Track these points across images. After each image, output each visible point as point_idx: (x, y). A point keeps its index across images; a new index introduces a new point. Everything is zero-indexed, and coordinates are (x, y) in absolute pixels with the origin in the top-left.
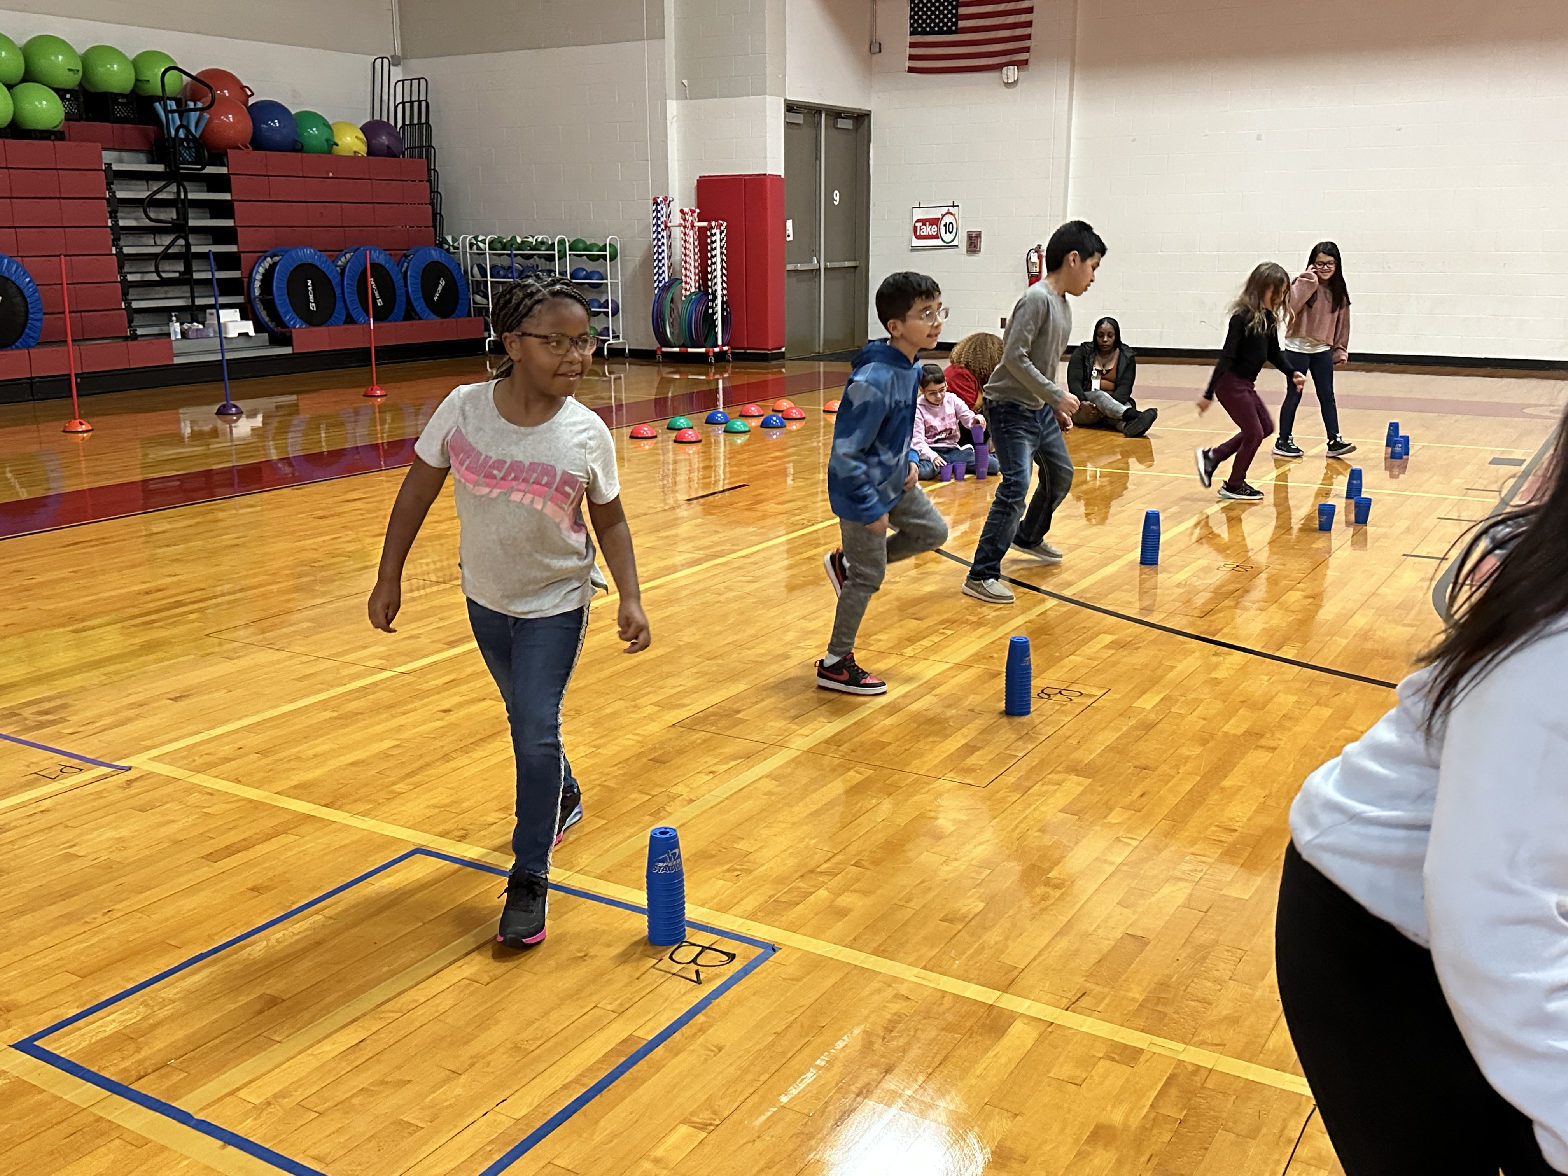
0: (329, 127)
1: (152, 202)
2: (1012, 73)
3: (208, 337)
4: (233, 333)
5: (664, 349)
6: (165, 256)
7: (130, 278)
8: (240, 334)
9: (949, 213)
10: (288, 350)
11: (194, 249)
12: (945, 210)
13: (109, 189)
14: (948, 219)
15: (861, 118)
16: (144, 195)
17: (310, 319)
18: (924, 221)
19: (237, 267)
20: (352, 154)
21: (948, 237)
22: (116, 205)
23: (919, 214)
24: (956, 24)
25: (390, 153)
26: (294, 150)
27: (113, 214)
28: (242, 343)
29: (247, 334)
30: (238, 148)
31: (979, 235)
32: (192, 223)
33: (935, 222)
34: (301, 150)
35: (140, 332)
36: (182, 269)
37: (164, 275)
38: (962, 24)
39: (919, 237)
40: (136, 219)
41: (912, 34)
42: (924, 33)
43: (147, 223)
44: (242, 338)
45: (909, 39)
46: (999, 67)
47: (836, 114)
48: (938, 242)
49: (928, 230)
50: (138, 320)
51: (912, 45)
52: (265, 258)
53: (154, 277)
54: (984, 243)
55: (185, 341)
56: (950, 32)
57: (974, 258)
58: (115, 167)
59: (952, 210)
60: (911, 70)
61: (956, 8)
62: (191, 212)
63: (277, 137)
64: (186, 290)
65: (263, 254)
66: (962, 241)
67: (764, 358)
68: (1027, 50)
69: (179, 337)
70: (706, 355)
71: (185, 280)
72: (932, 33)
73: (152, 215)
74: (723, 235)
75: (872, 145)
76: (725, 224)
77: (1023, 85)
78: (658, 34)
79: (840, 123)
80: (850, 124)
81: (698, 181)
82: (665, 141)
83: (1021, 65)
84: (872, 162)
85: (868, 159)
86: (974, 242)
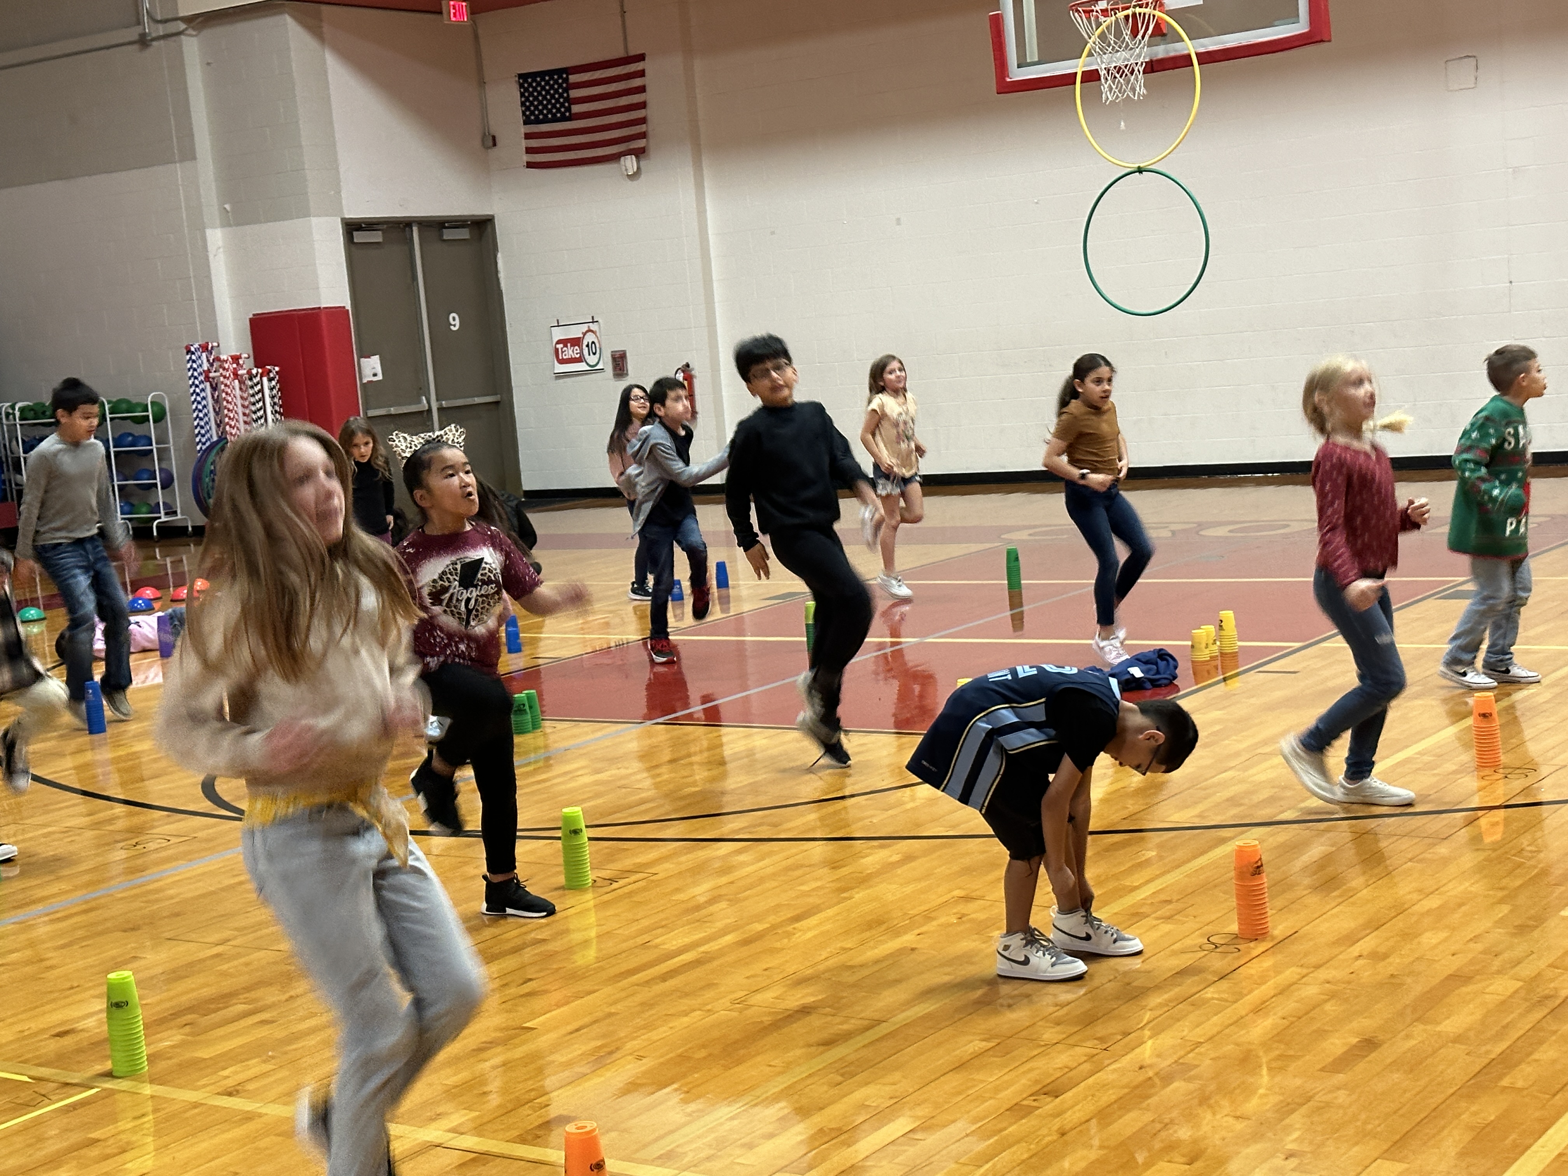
2: (630, 163)
9: (589, 331)
12: (584, 328)
14: (590, 338)
15: (482, 225)
18: (564, 342)
21: (592, 359)
23: (559, 334)
24: (569, 109)
31: (623, 356)
33: (576, 342)
38: (576, 109)
39: (562, 362)
41: (525, 123)
42: (538, 122)
45: (523, 129)
46: (615, 158)
47: (437, 224)
48: (583, 366)
49: (571, 352)
51: (528, 136)
54: (630, 364)
56: (564, 119)
59: (593, 327)
60: (530, 165)
61: (566, 90)
66: (606, 364)
68: (643, 135)
72: (545, 121)
74: (274, 383)
75: (499, 255)
76: (277, 369)
77: (643, 177)
78: (189, 154)
79: (448, 234)
80: (464, 234)
81: (251, 320)
82: (209, 277)
83: (639, 153)
84: (502, 275)
85: (497, 272)
86: (619, 364)
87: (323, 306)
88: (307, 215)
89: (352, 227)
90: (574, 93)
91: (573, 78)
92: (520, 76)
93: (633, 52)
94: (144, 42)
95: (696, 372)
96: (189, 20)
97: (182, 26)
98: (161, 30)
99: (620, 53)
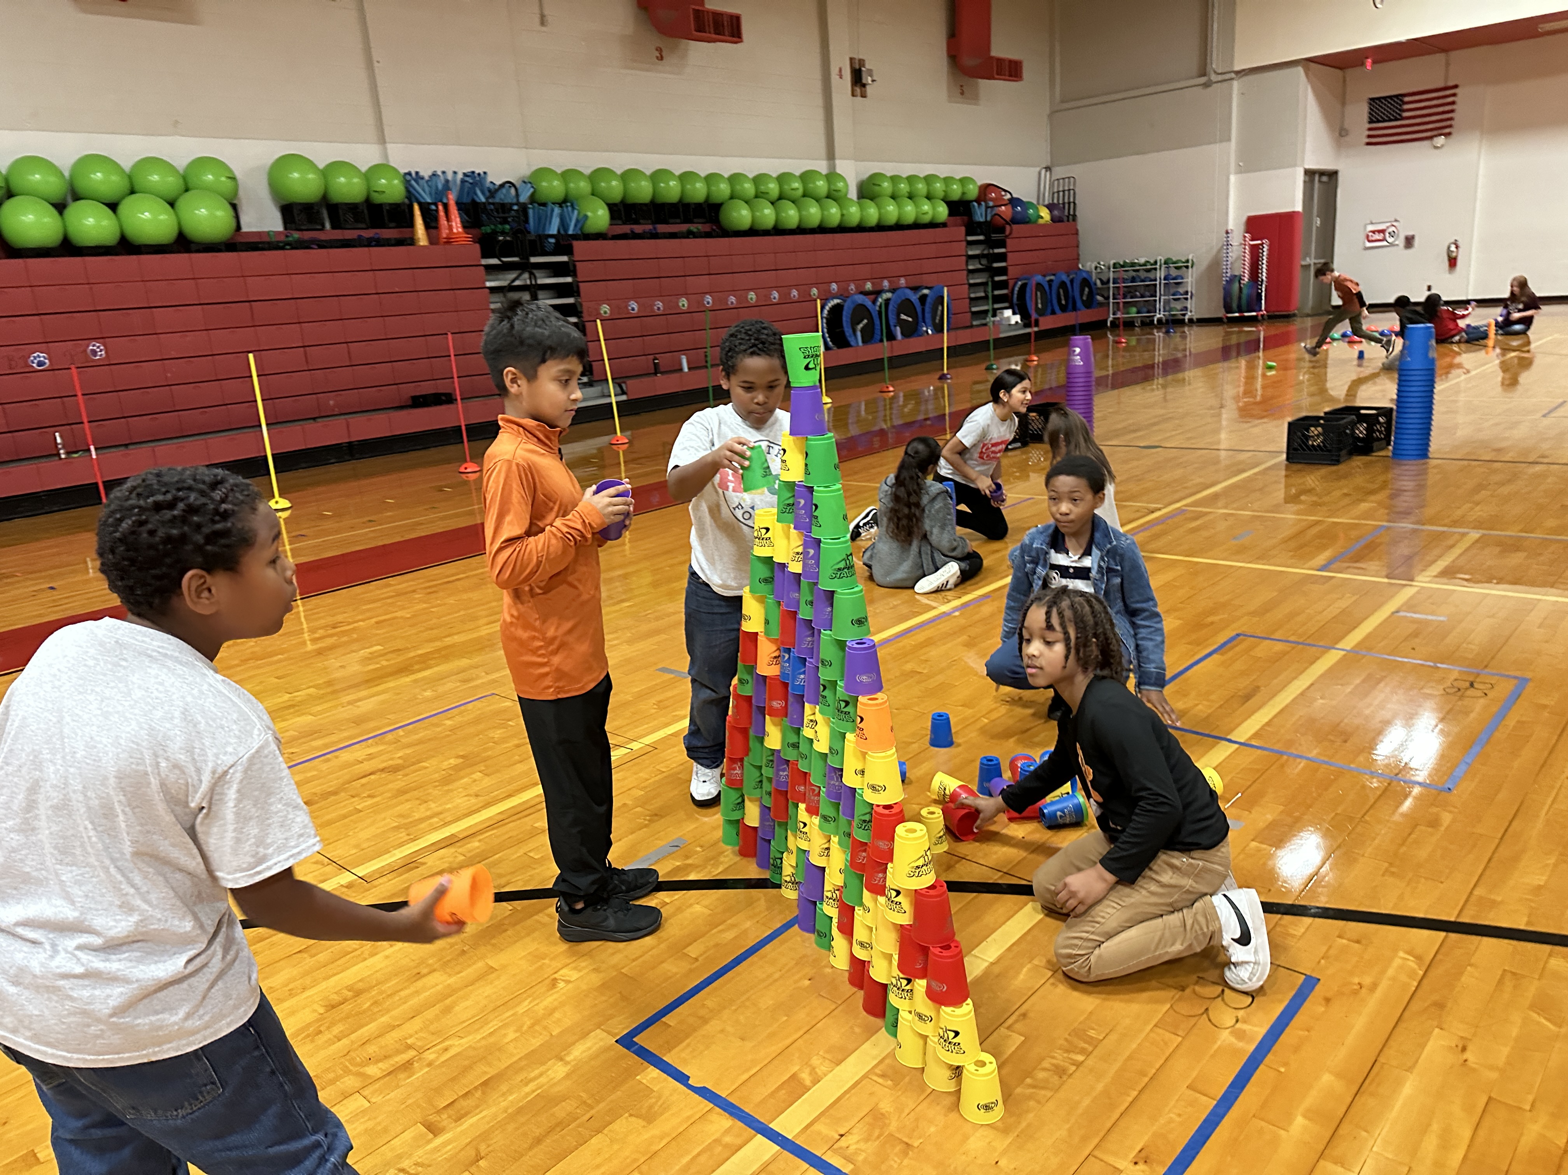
0: (1036, 208)
1: (981, 256)
2: (1440, 140)
4: (1011, 322)
5: (1230, 315)
7: (972, 295)
8: (1014, 322)
9: (1392, 225)
10: (1034, 330)
12: (1389, 224)
14: (1392, 229)
15: (1333, 175)
16: (977, 252)
18: (1374, 232)
19: (1006, 287)
20: (1046, 221)
21: (1390, 240)
22: (968, 259)
23: (1371, 228)
24: (1400, 115)
25: (1060, 220)
27: (967, 263)
30: (1008, 224)
31: (1413, 237)
32: (993, 265)
33: (1382, 231)
34: (1027, 223)
38: (1407, 114)
39: (1369, 241)
40: (975, 265)
41: (1369, 123)
42: (1378, 122)
43: (978, 267)
45: (1367, 126)
46: (1430, 138)
47: (1322, 173)
48: (1385, 243)
49: (1377, 236)
50: (974, 317)
51: (1370, 129)
52: (1018, 282)
54: (1417, 242)
56: (1396, 119)
58: (968, 239)
59: (1394, 223)
60: (1368, 144)
61: (1400, 105)
62: (993, 260)
63: (1023, 215)
64: (992, 301)
65: (1018, 279)
66: (1401, 242)
67: (1288, 317)
68: (1450, 126)
69: (990, 325)
70: (1256, 317)
72: (1384, 121)
73: (980, 263)
77: (1449, 147)
79: (1322, 179)
80: (1330, 179)
81: (1246, 220)
83: (1446, 135)
84: (1338, 202)
85: (1336, 200)
86: (1409, 242)
87: (1296, 210)
88: (1285, 167)
89: (1306, 173)
90: (1406, 107)
91: (1406, 99)
92: (1372, 99)
93: (1451, 84)
94: (1207, 85)
95: (1459, 243)
99: (1441, 84)
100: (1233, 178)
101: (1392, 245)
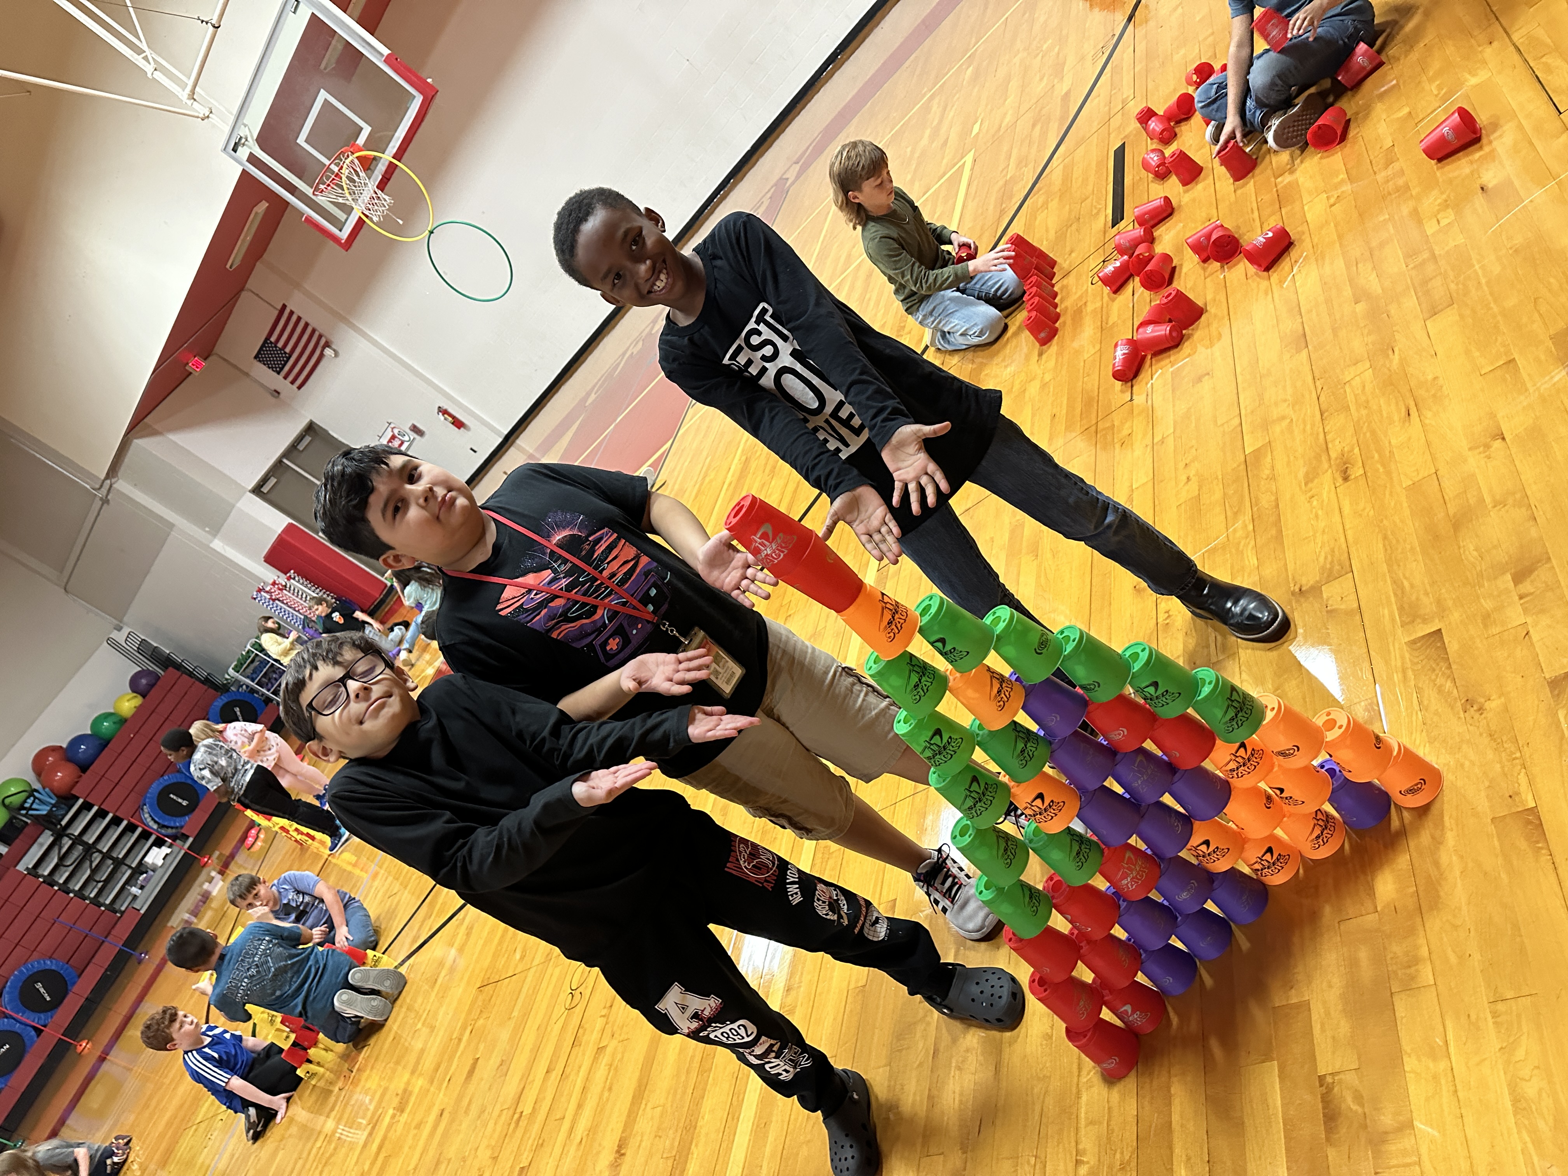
0: (111, 714)
1: (62, 859)
2: (329, 352)
3: (152, 876)
4: (160, 862)
6: (94, 871)
7: (92, 895)
8: (164, 859)
9: (393, 429)
10: (191, 840)
11: (105, 850)
12: (389, 429)
13: (40, 876)
14: (396, 432)
15: (311, 428)
16: (55, 860)
17: (190, 809)
18: (390, 441)
19: (136, 827)
20: (135, 710)
21: (406, 438)
22: (50, 881)
24: (285, 353)
25: (151, 686)
26: (106, 745)
27: (55, 883)
28: (169, 859)
29: (167, 855)
30: (77, 782)
31: (414, 425)
32: (91, 842)
33: (393, 437)
34: (108, 742)
35: (123, 909)
36: (111, 862)
37: (103, 879)
38: (288, 350)
40: (65, 871)
41: (279, 373)
42: (282, 369)
43: (71, 868)
44: (168, 857)
45: (281, 377)
46: (322, 355)
47: (292, 451)
48: (406, 444)
49: (396, 443)
50: (117, 906)
51: (285, 378)
52: (142, 809)
53: (100, 885)
54: (421, 426)
55: (145, 890)
56: (289, 358)
57: (426, 437)
58: (30, 866)
59: (392, 426)
60: (299, 388)
61: (276, 347)
62: (85, 838)
63: (91, 752)
64: (124, 868)
66: (413, 435)
68: (321, 337)
69: (140, 891)
71: (119, 863)
72: (284, 366)
73: (68, 863)
74: (297, 579)
75: (331, 433)
76: (292, 571)
77: (340, 352)
78: (172, 526)
79: (301, 447)
80: (308, 439)
81: (265, 561)
82: (231, 561)
83: (327, 345)
84: (340, 439)
85: (336, 439)
86: (415, 429)
87: (279, 531)
88: (233, 506)
89: (257, 490)
90: (280, 344)
91: (273, 339)
92: (256, 357)
93: (279, 307)
94: (105, 501)
95: (445, 407)
96: (108, 476)
97: (108, 482)
98: (104, 490)
99: (276, 313)
100: (217, 545)
101: (412, 442)
